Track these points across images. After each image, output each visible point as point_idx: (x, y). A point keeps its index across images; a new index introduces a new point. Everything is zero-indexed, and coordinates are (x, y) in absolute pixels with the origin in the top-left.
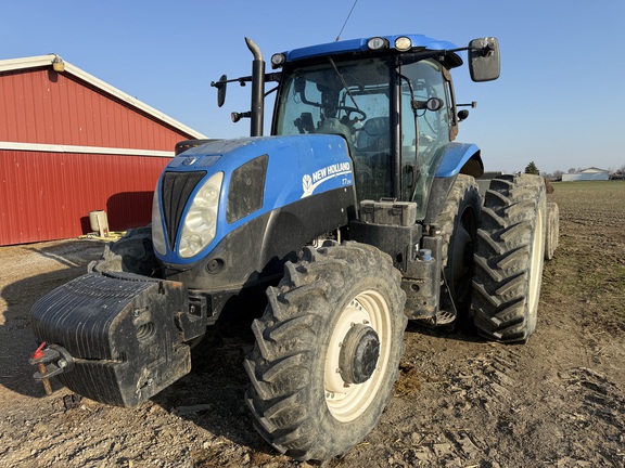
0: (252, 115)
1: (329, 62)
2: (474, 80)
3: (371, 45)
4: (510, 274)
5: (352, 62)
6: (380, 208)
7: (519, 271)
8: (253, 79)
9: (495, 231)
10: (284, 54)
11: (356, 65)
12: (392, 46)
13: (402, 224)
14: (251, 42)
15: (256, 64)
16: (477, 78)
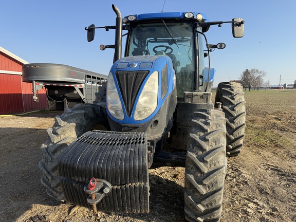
0: (116, 47)
1: (163, 22)
2: (234, 36)
3: (186, 16)
4: (239, 125)
5: (172, 24)
6: (196, 95)
7: (242, 124)
8: (116, 27)
9: (230, 106)
10: (136, 16)
11: (175, 25)
12: (195, 18)
13: (207, 103)
14: (116, 8)
15: (118, 20)
16: (235, 36)
